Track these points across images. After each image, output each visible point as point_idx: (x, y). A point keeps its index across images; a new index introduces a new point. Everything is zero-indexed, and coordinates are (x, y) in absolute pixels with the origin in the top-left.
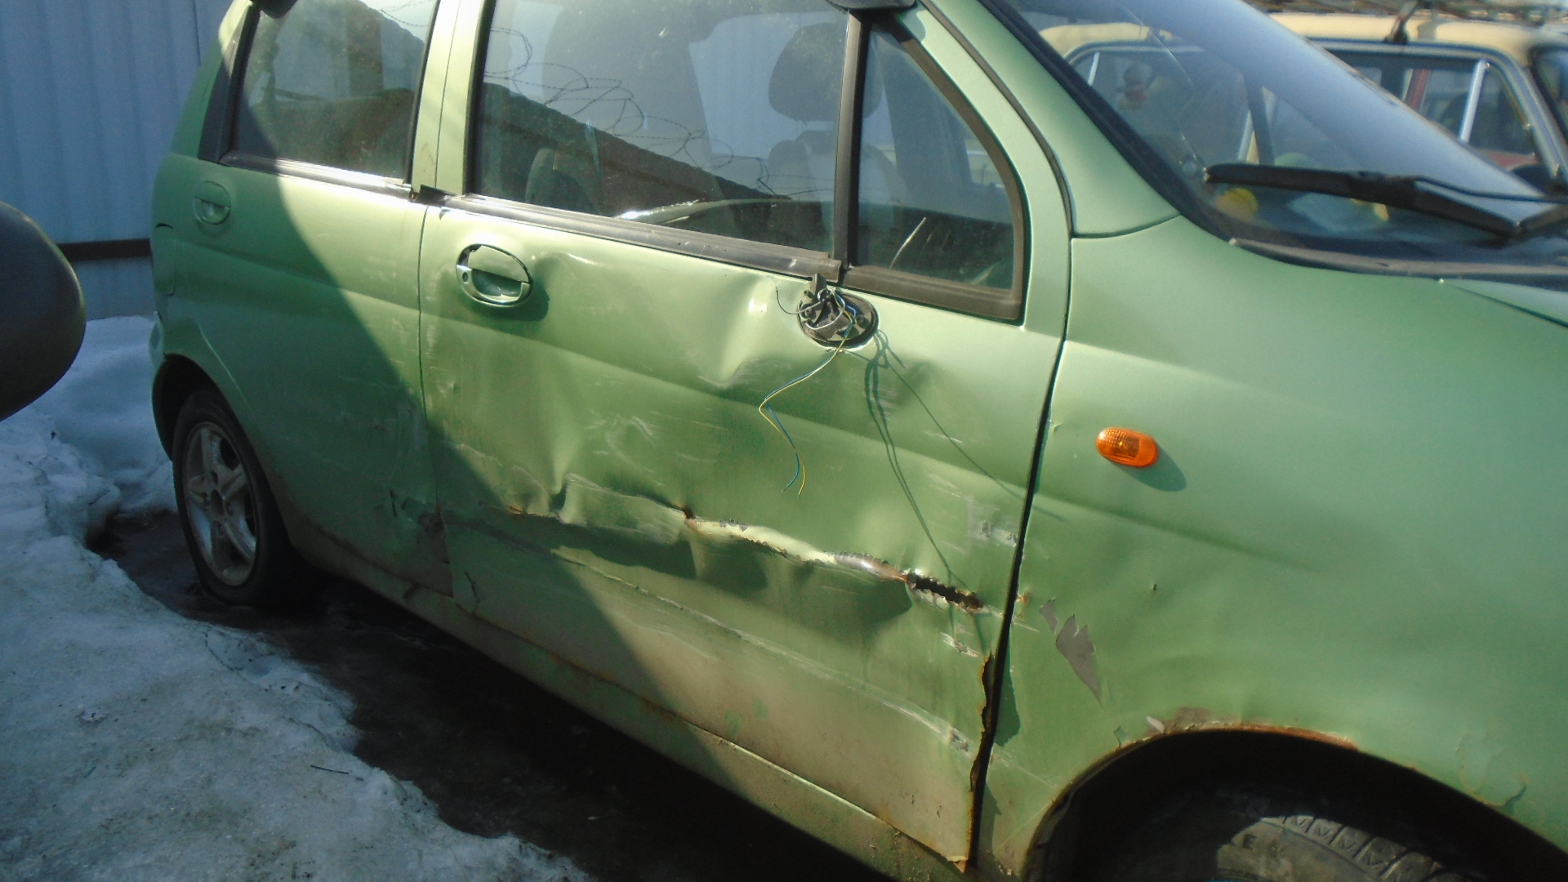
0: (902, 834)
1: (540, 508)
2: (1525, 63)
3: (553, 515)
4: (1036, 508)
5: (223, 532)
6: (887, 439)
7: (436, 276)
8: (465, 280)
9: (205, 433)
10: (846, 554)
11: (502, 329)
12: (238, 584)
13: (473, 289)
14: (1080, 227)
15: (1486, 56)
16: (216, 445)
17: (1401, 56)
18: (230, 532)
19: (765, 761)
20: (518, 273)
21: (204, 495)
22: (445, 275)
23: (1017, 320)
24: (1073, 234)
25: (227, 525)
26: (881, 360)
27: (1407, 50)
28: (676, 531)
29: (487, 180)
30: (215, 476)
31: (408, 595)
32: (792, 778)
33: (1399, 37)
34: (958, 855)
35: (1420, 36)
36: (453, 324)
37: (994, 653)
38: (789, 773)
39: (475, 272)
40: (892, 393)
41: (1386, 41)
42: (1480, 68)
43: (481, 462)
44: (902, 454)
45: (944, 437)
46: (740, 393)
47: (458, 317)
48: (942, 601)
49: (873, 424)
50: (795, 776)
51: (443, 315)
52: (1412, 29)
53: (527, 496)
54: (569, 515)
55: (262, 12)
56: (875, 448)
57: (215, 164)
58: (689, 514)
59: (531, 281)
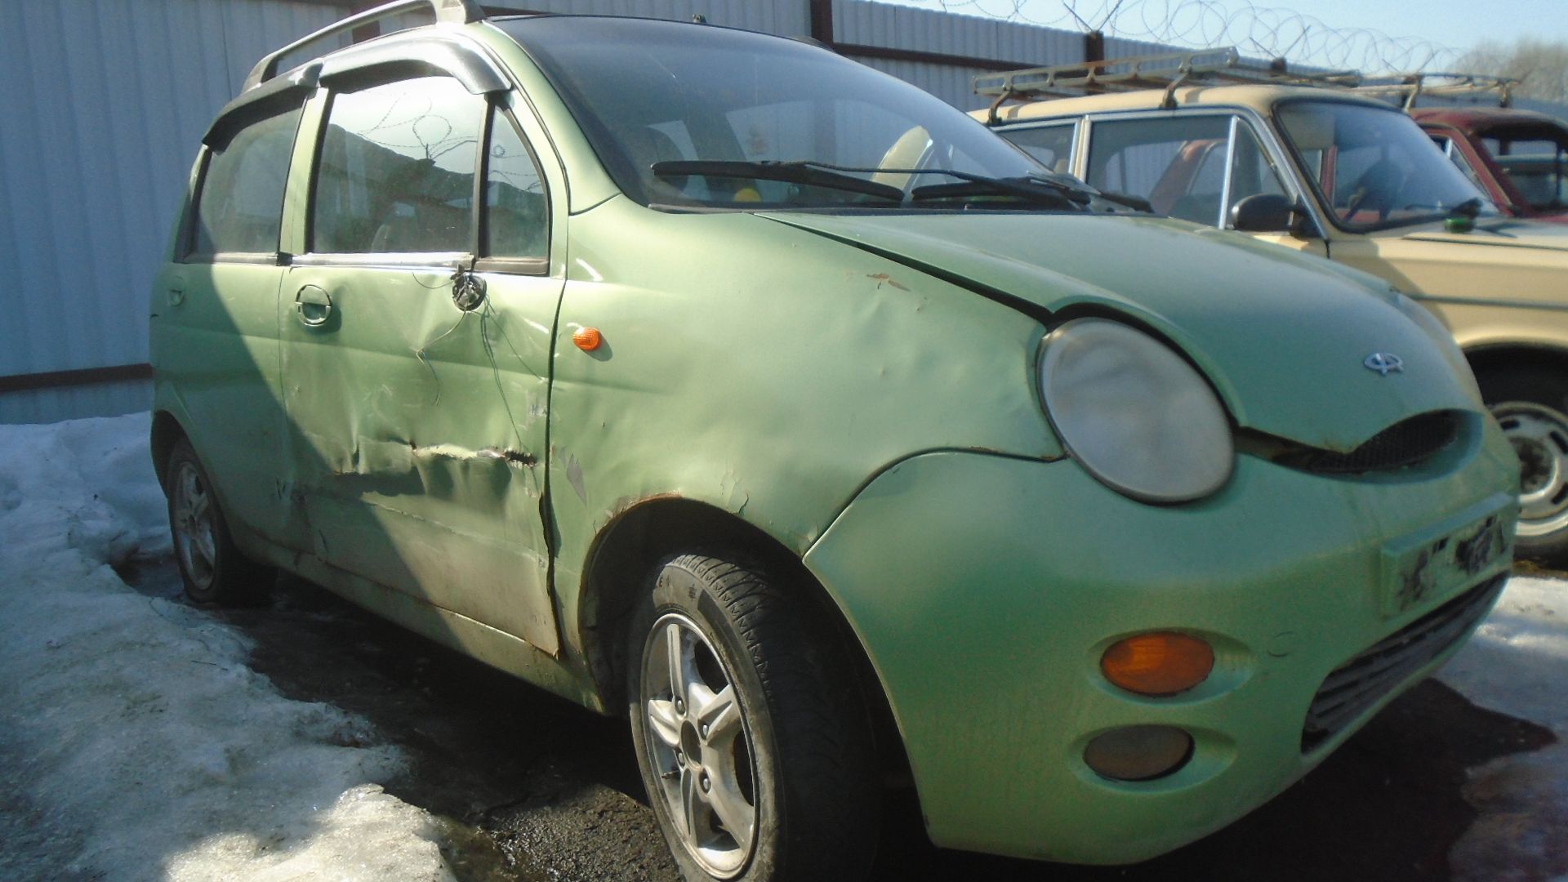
0: (537, 648)
1: (348, 469)
2: (1267, 113)
3: (354, 470)
4: (556, 388)
5: (197, 548)
6: (495, 366)
7: (286, 313)
8: (299, 311)
9: (184, 471)
10: (482, 449)
11: (321, 343)
12: (204, 588)
13: (304, 316)
14: (573, 210)
15: (1238, 112)
16: (193, 480)
17: (1174, 118)
18: (200, 546)
19: (473, 621)
20: (324, 301)
21: (185, 521)
22: (291, 310)
23: (547, 274)
24: (570, 214)
25: (198, 541)
26: (486, 314)
27: (1178, 113)
28: (409, 460)
29: (317, 243)
30: (191, 503)
31: (296, 563)
32: (485, 628)
33: (1170, 104)
34: (553, 649)
35: (1187, 101)
36: (297, 345)
37: (543, 491)
38: (483, 625)
39: (305, 304)
40: (493, 334)
41: (1160, 109)
42: (1234, 122)
43: (317, 440)
44: (501, 373)
45: (515, 356)
46: (429, 354)
47: (298, 340)
48: (520, 464)
49: (488, 358)
50: (487, 626)
51: (291, 340)
52: (1180, 95)
53: (341, 461)
54: (362, 468)
55: (213, 153)
56: (488, 373)
57: (181, 264)
58: (414, 447)
59: (331, 305)
